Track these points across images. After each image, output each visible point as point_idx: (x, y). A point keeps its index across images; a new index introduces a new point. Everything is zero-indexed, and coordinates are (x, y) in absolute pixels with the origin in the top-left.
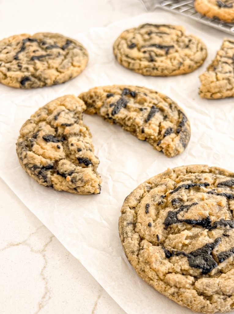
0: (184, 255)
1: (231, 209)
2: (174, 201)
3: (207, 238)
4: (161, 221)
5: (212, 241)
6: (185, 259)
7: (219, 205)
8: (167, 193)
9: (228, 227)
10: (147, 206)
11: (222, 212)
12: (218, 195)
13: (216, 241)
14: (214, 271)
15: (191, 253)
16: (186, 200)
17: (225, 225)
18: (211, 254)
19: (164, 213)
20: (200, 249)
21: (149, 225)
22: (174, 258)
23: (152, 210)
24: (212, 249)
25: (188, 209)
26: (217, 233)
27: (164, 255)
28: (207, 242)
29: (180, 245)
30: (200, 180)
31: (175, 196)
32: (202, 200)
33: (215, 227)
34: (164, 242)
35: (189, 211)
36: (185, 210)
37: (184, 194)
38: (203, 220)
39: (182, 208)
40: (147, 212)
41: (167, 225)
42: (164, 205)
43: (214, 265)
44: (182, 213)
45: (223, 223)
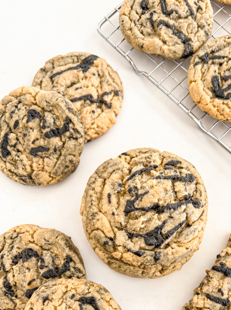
0: (141, 236)
2: (130, 191)
3: (157, 221)
4: (122, 208)
5: (160, 223)
6: (143, 240)
7: (166, 190)
8: (124, 181)
9: (172, 210)
10: (109, 196)
12: (165, 179)
13: (164, 223)
14: (162, 246)
15: (147, 234)
16: (140, 188)
17: (170, 209)
18: (161, 233)
19: (123, 201)
20: (152, 231)
21: (113, 214)
22: (135, 239)
23: (114, 199)
24: (161, 230)
25: (142, 198)
26: (164, 216)
27: (127, 237)
28: (157, 225)
29: (138, 229)
31: (131, 184)
32: (152, 187)
33: (163, 212)
34: (126, 227)
36: (139, 199)
37: (138, 182)
38: (154, 206)
39: (138, 196)
40: (110, 202)
41: (127, 212)
43: (162, 242)
44: (137, 202)
45: (169, 207)
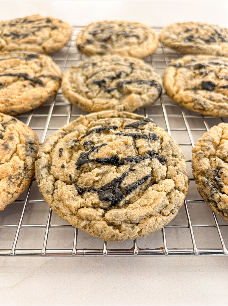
0: (95, 190)
1: (137, 147)
2: (85, 144)
3: (115, 173)
4: (74, 162)
5: (119, 175)
6: (96, 194)
7: (126, 144)
8: (80, 138)
9: (134, 163)
10: (61, 150)
11: (129, 150)
12: (125, 135)
13: (124, 176)
14: (121, 203)
15: (102, 188)
16: (97, 142)
17: (131, 161)
18: (119, 187)
19: (77, 155)
20: (109, 184)
21: (63, 167)
22: (86, 194)
23: (66, 154)
24: (120, 184)
25: (98, 150)
26: (123, 169)
27: (77, 193)
28: (115, 177)
29: (92, 182)
30: (109, 124)
31: (87, 139)
32: (111, 140)
33: (123, 163)
34: (77, 180)
35: (99, 151)
36: (96, 150)
37: (95, 137)
38: (112, 157)
39: (93, 149)
40: (60, 156)
41: (80, 165)
42: (76, 148)
43: (121, 197)
44: (92, 153)
45: (130, 159)
